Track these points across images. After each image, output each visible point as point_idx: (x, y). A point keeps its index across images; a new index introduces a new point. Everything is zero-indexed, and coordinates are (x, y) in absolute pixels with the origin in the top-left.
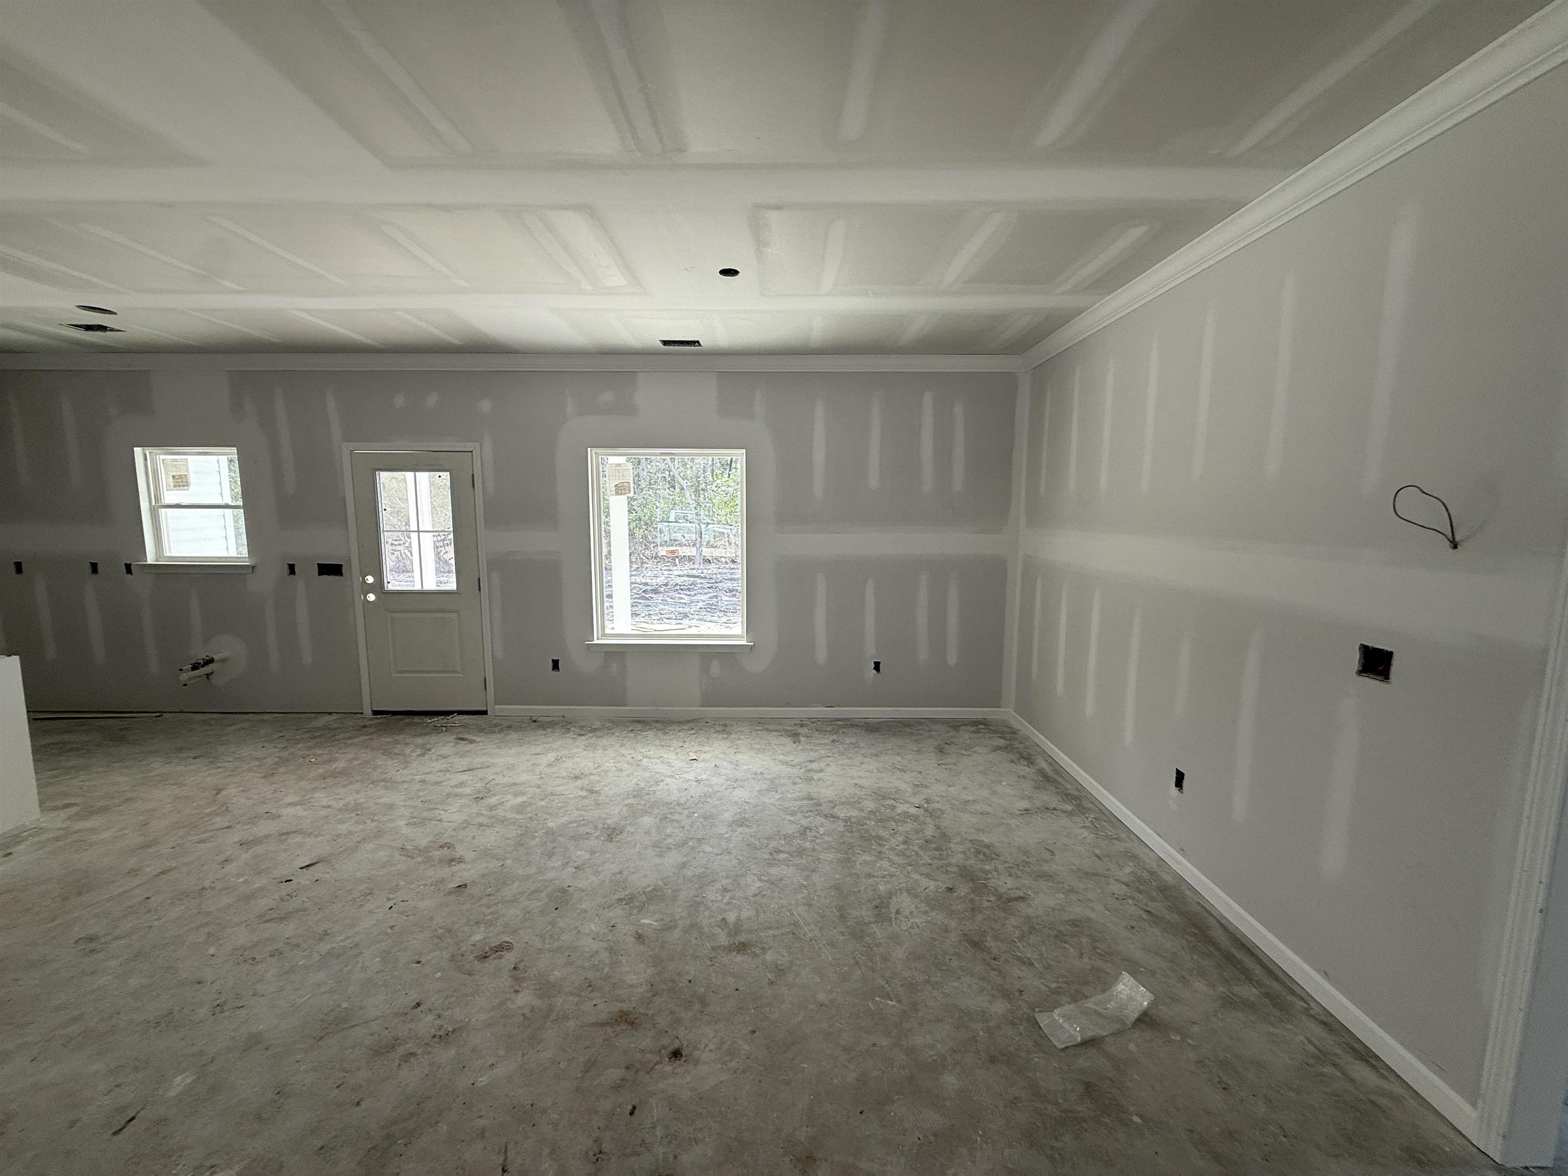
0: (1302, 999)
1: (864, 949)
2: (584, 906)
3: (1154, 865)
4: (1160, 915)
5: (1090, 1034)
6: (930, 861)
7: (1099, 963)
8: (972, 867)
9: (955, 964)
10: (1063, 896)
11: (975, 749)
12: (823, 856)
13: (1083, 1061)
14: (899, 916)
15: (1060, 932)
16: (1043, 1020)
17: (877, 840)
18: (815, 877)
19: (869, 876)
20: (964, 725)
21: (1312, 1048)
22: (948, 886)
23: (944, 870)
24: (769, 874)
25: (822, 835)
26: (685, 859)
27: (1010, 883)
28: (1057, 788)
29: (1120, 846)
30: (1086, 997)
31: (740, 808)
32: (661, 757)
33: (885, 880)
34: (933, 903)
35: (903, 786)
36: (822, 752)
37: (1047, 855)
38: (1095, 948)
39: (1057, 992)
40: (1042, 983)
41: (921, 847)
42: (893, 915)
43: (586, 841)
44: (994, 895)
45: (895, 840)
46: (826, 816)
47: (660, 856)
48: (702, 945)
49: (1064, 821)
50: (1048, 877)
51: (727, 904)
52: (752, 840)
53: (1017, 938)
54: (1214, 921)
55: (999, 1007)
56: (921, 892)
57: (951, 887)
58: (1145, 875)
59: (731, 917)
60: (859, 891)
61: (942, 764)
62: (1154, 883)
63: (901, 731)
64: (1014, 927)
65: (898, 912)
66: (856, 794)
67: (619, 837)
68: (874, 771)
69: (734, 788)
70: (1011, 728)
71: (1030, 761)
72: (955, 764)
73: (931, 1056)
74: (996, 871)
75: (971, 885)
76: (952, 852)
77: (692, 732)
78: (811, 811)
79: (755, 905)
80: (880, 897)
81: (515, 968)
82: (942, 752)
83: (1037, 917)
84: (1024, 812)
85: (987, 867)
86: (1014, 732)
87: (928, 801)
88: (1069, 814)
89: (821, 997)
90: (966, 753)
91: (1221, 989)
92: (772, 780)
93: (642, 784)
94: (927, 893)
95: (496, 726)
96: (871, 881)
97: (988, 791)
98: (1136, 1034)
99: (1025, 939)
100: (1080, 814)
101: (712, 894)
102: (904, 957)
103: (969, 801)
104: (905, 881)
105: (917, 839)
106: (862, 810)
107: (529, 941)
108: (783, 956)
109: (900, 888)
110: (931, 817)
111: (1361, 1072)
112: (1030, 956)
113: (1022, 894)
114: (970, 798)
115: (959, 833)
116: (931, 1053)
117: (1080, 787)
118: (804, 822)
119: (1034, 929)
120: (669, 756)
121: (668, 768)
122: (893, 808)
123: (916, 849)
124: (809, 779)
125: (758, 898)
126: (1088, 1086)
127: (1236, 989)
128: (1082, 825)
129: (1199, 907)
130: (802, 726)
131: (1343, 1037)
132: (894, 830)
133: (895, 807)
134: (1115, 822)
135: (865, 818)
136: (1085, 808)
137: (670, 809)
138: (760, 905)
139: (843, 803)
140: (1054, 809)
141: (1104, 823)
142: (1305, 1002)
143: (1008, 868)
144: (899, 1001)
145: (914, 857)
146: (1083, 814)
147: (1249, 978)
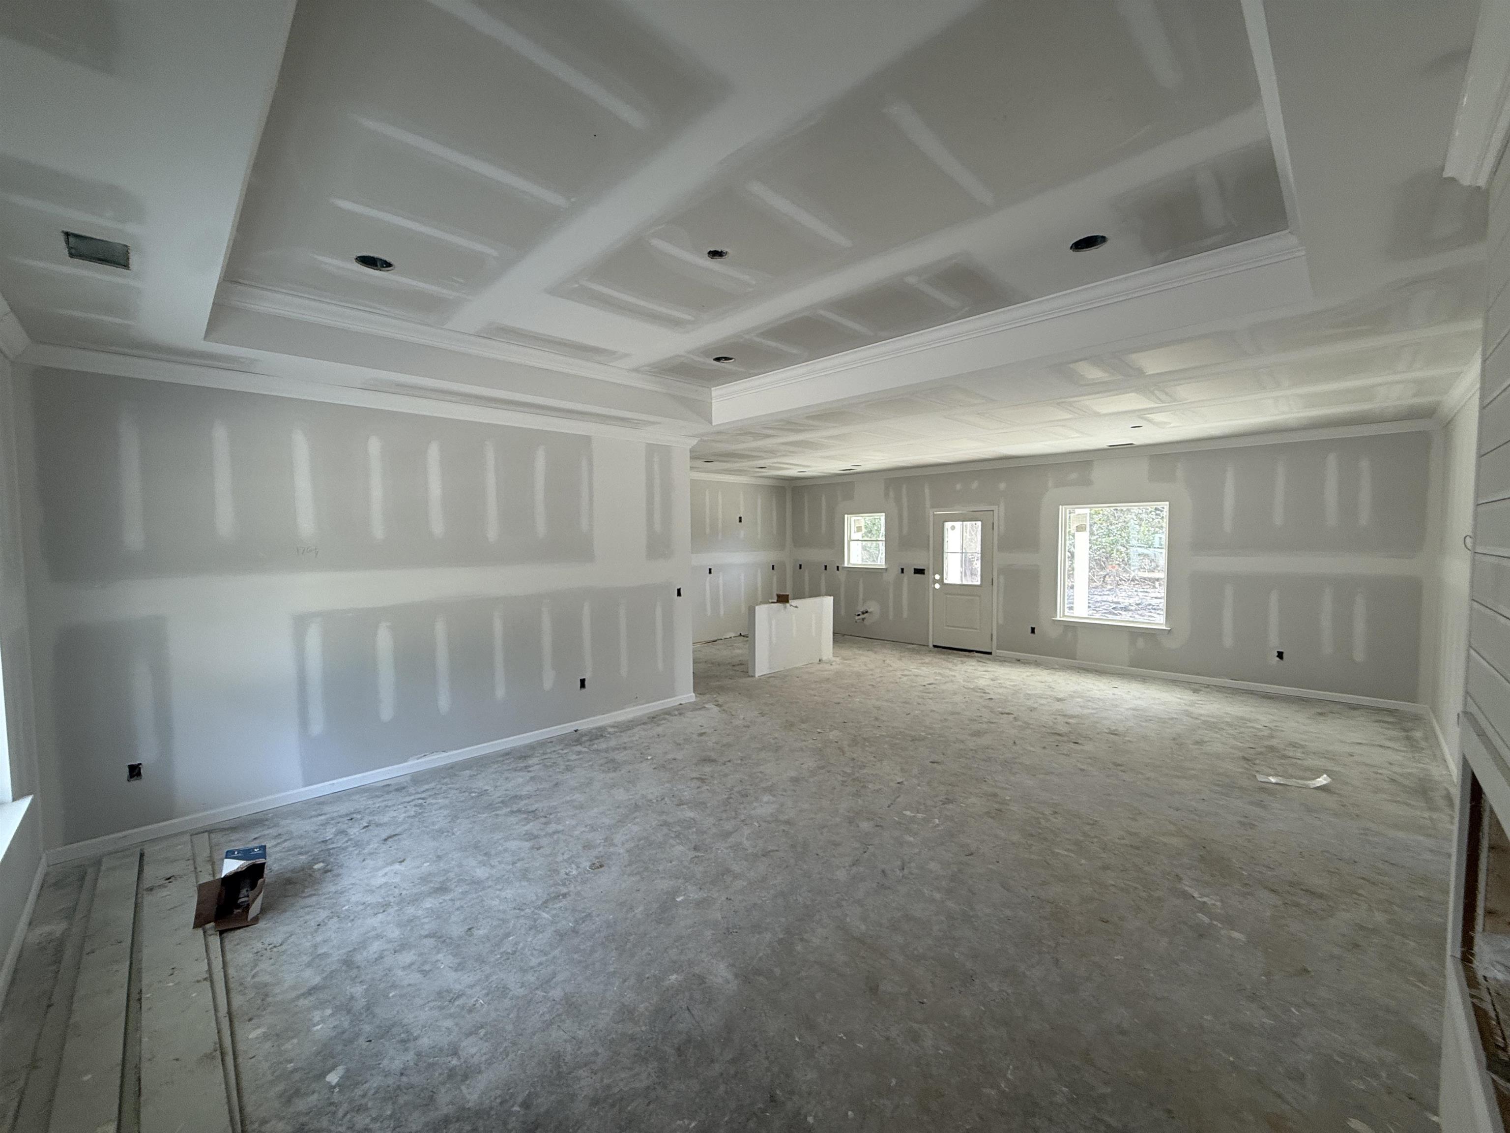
17: (1220, 729)
32: (1094, 684)
45: (1232, 731)
63: (1294, 702)
77: (1120, 678)
92: (1165, 702)
95: (997, 659)
115: (1284, 738)
120: (1100, 684)
121: (1097, 687)
130: (1206, 688)
132: (1236, 729)
133: (1247, 723)
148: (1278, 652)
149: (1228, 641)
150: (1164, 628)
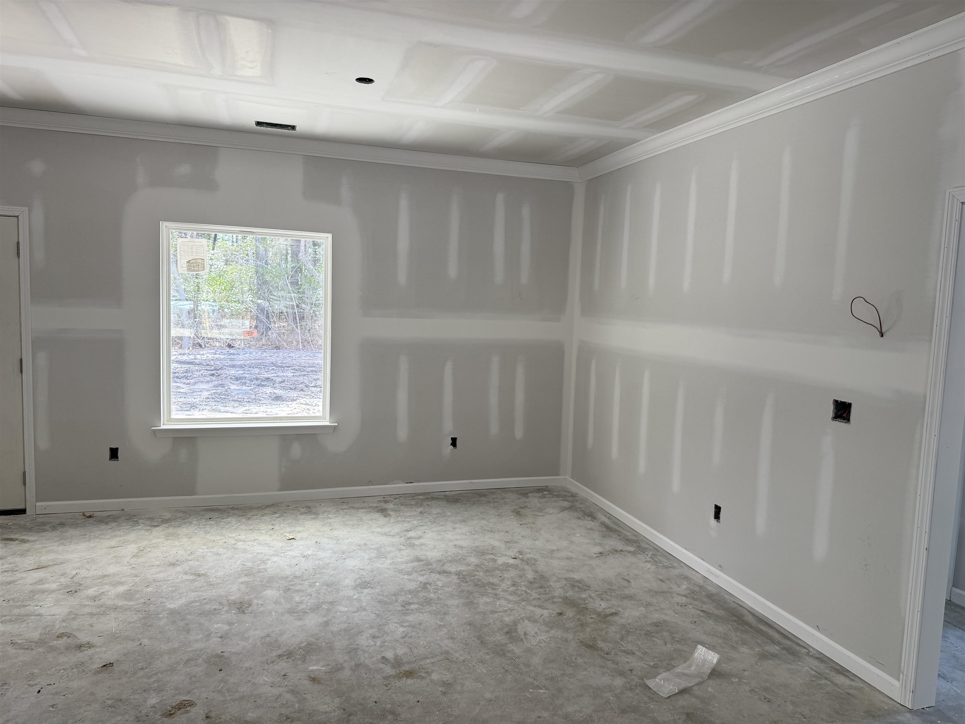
0: (805, 648)
1: (509, 661)
2: (247, 665)
3: (701, 582)
4: (711, 612)
5: (683, 686)
6: (538, 596)
7: (678, 646)
8: (572, 597)
9: (580, 661)
10: (644, 609)
11: (546, 511)
12: (450, 602)
13: (683, 701)
14: (528, 636)
15: (648, 631)
16: (651, 683)
17: (490, 586)
18: (448, 618)
19: (493, 612)
20: (531, 492)
21: (813, 672)
22: (558, 612)
23: (552, 602)
24: (407, 621)
25: (441, 587)
26: (325, 619)
27: (604, 605)
28: (619, 536)
29: (676, 572)
30: (675, 667)
31: (358, 574)
32: (256, 540)
33: (507, 613)
34: (550, 625)
35: (496, 544)
36: (415, 522)
37: (625, 583)
38: (673, 638)
39: (655, 667)
40: (644, 663)
41: (528, 587)
42: (522, 636)
43: (218, 616)
44: (594, 614)
45: (505, 585)
46: (439, 573)
47: (300, 619)
48: (374, 677)
49: (631, 559)
50: (630, 597)
51: (381, 647)
52: (381, 598)
53: (619, 639)
54: (746, 611)
55: (619, 682)
56: (539, 618)
57: (560, 612)
58: (697, 589)
59: (389, 655)
60: (490, 624)
61: (523, 524)
62: (703, 593)
63: (478, 501)
64: (616, 632)
65: (525, 634)
66: (459, 553)
67: (249, 608)
68: (467, 533)
69: (344, 559)
70: (571, 492)
71: (593, 517)
72: (534, 523)
73: (581, 717)
74: (590, 598)
75: (575, 609)
76: (553, 588)
77: (277, 515)
78: (425, 570)
79: (407, 644)
80: (507, 625)
81: (207, 717)
82: (520, 515)
83: (629, 624)
84: (599, 555)
85: (583, 596)
86: (573, 495)
87: (521, 553)
88: (633, 553)
89: (488, 695)
90: (540, 514)
91: (757, 649)
92: (378, 549)
93: (249, 564)
94: (543, 618)
95: (44, 524)
96: (496, 615)
97: (567, 542)
98: (711, 682)
99: (624, 639)
100: (642, 553)
101: (363, 641)
102: (541, 662)
103: (555, 551)
104: (523, 612)
105: (522, 582)
106: (470, 565)
107: (208, 697)
108: (446, 675)
109: (521, 618)
110: (528, 565)
111: (841, 680)
112: (631, 649)
113: (614, 611)
114: (555, 548)
115: (554, 575)
116: (581, 715)
117: (636, 534)
118: (421, 579)
119: (629, 632)
120: (264, 538)
121: (268, 548)
122: (494, 561)
123: (524, 589)
124: (412, 546)
125: (407, 639)
126: (688, 715)
127: (766, 648)
128: (645, 560)
129: (735, 604)
130: (386, 502)
131: (829, 664)
132: (501, 577)
133: (496, 560)
134: (668, 556)
135: (474, 571)
136: (644, 548)
137: (289, 581)
138: (410, 643)
139: (450, 561)
140: (621, 551)
141: (660, 557)
142: (807, 649)
143: (598, 594)
144: (547, 689)
145: (524, 595)
146: (644, 553)
147: (773, 641)
148: (452, 438)
149: (403, 433)
150: (327, 424)
